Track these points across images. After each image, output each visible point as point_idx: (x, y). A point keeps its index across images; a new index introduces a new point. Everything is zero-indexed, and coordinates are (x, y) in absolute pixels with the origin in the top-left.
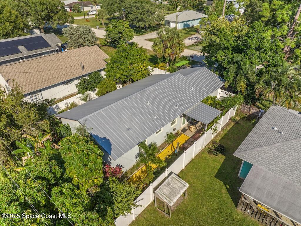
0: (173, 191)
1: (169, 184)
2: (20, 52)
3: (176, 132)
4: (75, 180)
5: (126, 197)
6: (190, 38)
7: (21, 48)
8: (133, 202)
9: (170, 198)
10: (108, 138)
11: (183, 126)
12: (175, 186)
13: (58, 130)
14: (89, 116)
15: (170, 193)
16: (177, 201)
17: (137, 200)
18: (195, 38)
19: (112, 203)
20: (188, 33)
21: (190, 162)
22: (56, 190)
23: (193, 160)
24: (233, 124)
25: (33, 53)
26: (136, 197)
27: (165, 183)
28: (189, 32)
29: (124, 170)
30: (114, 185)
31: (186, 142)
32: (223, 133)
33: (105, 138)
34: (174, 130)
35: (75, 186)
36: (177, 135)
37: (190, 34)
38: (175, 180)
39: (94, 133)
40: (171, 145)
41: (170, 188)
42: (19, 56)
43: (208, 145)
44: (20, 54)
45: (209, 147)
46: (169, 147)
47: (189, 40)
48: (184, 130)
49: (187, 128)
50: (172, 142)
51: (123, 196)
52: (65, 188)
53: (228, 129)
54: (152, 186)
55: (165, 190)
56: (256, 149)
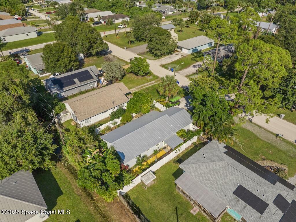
0: (149, 179)
1: (147, 176)
2: (75, 83)
3: (159, 149)
4: (110, 172)
5: (128, 179)
6: (194, 65)
7: (76, 80)
8: (131, 181)
9: (146, 181)
10: (124, 153)
11: (164, 146)
12: (150, 177)
13: (101, 144)
14: (116, 141)
15: (147, 179)
16: (150, 183)
17: (133, 181)
18: (198, 65)
19: (123, 181)
20: (195, 59)
21: (163, 166)
22: (104, 174)
23: (164, 165)
24: (193, 146)
25: (83, 83)
26: (133, 180)
27: (146, 175)
28: (196, 57)
29: (130, 167)
30: (124, 174)
31: (163, 155)
32: (185, 152)
33: (122, 153)
34: (158, 148)
35: (110, 173)
36: (160, 150)
37: (195, 60)
38: (150, 174)
39: (118, 150)
40: (155, 156)
41: (148, 178)
42: (75, 86)
43: (174, 158)
44: (75, 85)
45: (175, 159)
46: (154, 157)
47: (193, 67)
48: (164, 148)
49: (166, 147)
50: (156, 154)
51: (127, 178)
52: (107, 173)
53: (189, 149)
54: (140, 176)
55: (145, 178)
56: (189, 165)
